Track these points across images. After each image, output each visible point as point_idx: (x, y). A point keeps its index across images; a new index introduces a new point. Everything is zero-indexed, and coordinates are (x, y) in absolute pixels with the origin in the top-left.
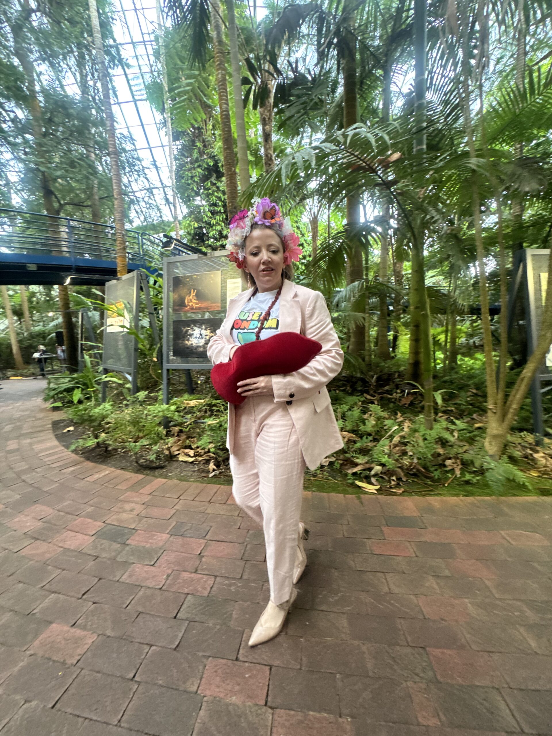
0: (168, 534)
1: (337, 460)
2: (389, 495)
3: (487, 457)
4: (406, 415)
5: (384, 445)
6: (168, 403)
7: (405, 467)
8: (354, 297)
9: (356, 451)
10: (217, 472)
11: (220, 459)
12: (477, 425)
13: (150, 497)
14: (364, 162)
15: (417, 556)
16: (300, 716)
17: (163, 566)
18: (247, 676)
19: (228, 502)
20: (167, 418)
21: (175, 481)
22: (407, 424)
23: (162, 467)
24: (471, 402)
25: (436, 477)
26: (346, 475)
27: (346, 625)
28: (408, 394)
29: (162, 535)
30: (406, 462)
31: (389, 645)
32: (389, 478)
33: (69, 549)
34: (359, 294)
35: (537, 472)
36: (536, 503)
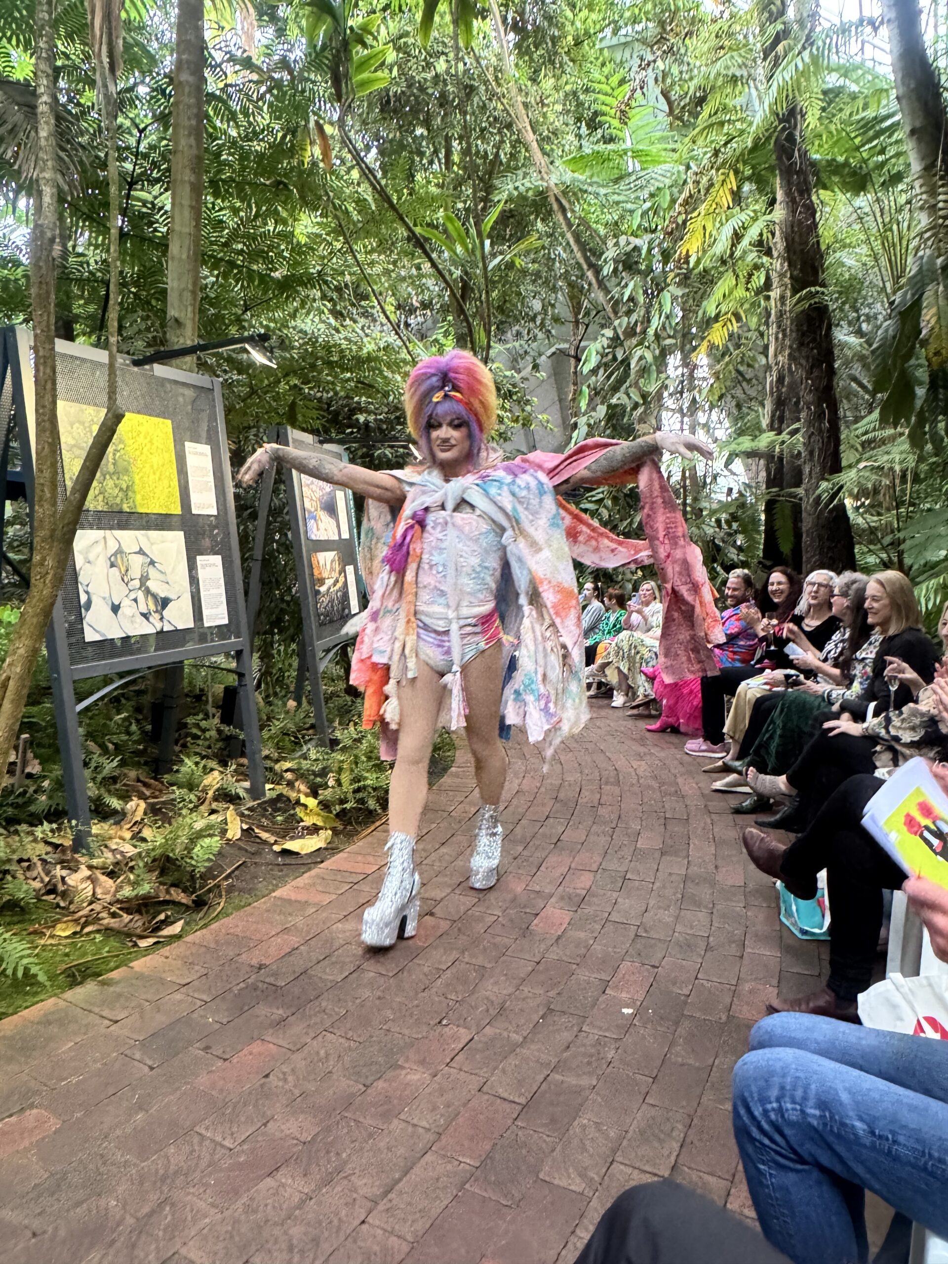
35: (71, 924)
36: (50, 1017)
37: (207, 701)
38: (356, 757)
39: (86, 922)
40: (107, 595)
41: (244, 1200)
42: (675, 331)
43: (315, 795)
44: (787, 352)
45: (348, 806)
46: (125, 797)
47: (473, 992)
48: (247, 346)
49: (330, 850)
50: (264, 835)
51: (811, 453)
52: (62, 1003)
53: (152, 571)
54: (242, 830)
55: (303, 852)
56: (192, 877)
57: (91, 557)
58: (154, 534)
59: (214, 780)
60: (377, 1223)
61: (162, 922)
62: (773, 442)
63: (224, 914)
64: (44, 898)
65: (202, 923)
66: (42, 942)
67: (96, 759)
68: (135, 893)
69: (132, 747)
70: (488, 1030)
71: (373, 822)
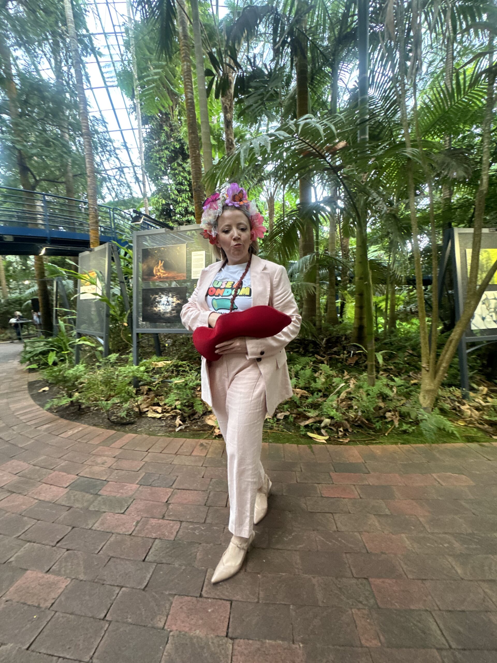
0: (137, 484)
1: (291, 414)
2: (337, 444)
3: (422, 410)
4: (352, 373)
5: (333, 400)
6: (137, 365)
7: (351, 420)
8: (306, 268)
9: (307, 406)
10: (183, 427)
11: (186, 415)
12: (412, 382)
13: (121, 450)
14: (314, 149)
15: (361, 498)
16: (257, 644)
17: (133, 513)
18: (210, 611)
19: (193, 454)
20: (137, 378)
21: (145, 436)
22: (352, 382)
23: (132, 423)
24: (408, 362)
25: (378, 428)
26: (299, 427)
27: (299, 561)
28: (353, 354)
29: (131, 485)
30: (352, 414)
31: (337, 578)
32: (337, 429)
33: (44, 501)
34: (311, 266)
35: (464, 422)
39: (469, 423)
40: (481, 314)
52: (466, 446)
64: (452, 411)
66: (455, 424)
68: (490, 419)
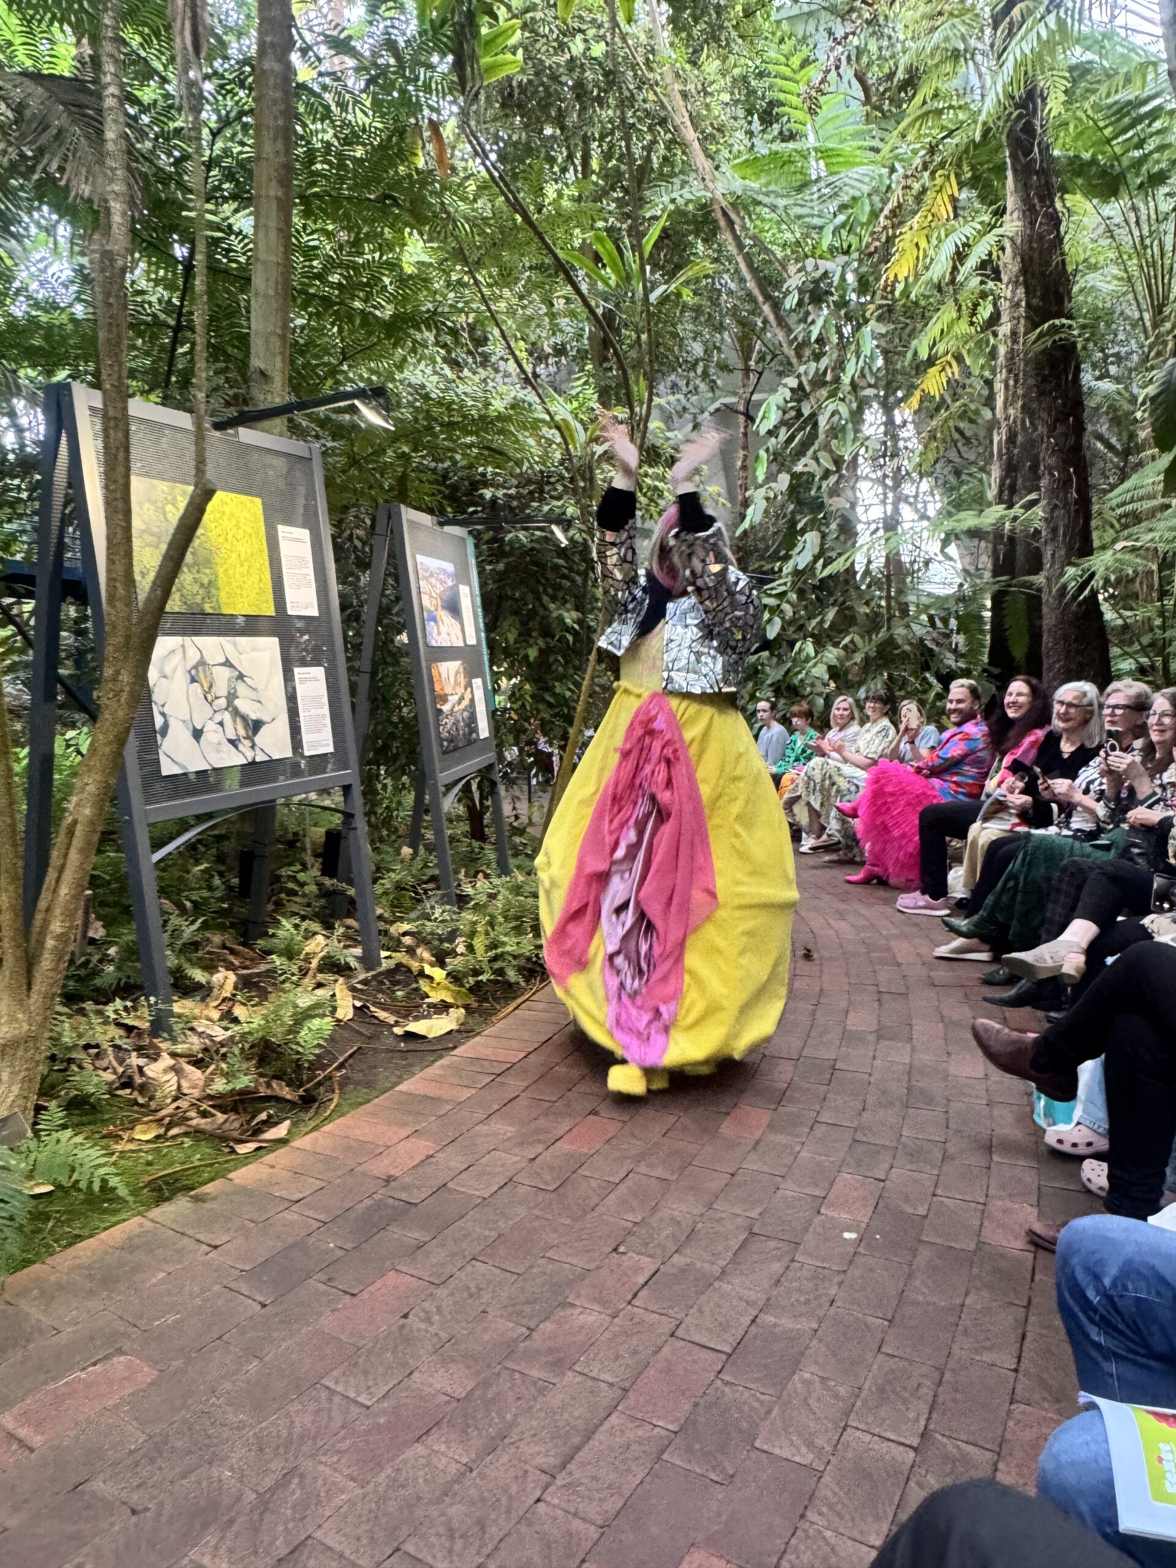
35: (154, 1125)
36: (136, 1241)
37: (304, 849)
38: (493, 917)
39: (170, 1123)
40: (188, 718)
41: (389, 1471)
42: (877, 378)
43: (442, 964)
44: (1020, 403)
45: (483, 978)
46: (210, 968)
47: (654, 1209)
48: (356, 402)
49: (464, 1033)
50: (382, 1015)
51: (1054, 531)
52: (149, 1225)
53: (241, 688)
54: (355, 1007)
55: (430, 1036)
56: (299, 1067)
57: (168, 670)
58: (243, 641)
59: (318, 945)
60: (556, 1501)
61: (264, 1122)
62: (1002, 517)
63: (338, 1112)
64: (119, 1092)
65: (313, 1124)
66: (119, 1147)
67: (175, 921)
68: (229, 1087)
69: (214, 906)
70: (676, 1258)
71: (515, 998)
